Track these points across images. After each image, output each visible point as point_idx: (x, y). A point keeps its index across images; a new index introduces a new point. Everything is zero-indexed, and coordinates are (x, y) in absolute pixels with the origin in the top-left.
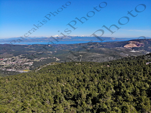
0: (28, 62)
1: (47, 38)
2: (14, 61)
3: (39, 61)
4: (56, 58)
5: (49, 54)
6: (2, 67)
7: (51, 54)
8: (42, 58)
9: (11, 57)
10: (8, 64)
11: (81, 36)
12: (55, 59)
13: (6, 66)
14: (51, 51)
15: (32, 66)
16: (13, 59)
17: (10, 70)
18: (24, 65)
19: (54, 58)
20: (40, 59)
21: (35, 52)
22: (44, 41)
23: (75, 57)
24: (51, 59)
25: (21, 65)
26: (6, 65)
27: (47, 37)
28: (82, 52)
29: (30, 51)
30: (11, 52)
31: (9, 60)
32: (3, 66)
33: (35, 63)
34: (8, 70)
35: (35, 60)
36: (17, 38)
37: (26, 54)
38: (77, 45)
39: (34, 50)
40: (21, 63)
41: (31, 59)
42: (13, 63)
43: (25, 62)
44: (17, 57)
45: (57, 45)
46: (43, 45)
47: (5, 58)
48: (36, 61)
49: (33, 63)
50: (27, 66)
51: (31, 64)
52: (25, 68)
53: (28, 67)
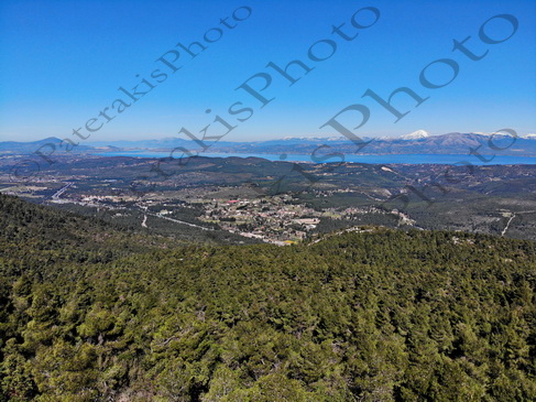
0: (304, 217)
1: (382, 141)
2: (264, 210)
3: (339, 217)
4: (402, 215)
5: (377, 196)
6: (229, 223)
7: (385, 197)
8: (349, 210)
9: (259, 197)
10: (247, 217)
11: (525, 137)
12: (398, 217)
13: (239, 223)
14: (386, 187)
15: (312, 231)
16: (264, 202)
17: (250, 235)
18: (290, 226)
19: (394, 212)
20: (344, 214)
21: (333, 189)
22: (371, 151)
23: (478, 219)
24: (381, 215)
25: (282, 225)
26: (241, 220)
27: (383, 138)
28: (514, 202)
29: (316, 185)
30: (263, 183)
31: (254, 206)
32: (233, 220)
33: (325, 224)
34: (242, 234)
35: (327, 214)
36: (287, 141)
37: (304, 193)
38: (498, 170)
39: (329, 182)
40: (284, 218)
41: (316, 210)
42: (263, 215)
43: (295, 217)
44: (276, 198)
45: (416, 168)
46: (365, 165)
47: (242, 199)
48: (327, 218)
49: (318, 221)
50: (299, 229)
51: (311, 223)
52: (292, 236)
53: (301, 233)
